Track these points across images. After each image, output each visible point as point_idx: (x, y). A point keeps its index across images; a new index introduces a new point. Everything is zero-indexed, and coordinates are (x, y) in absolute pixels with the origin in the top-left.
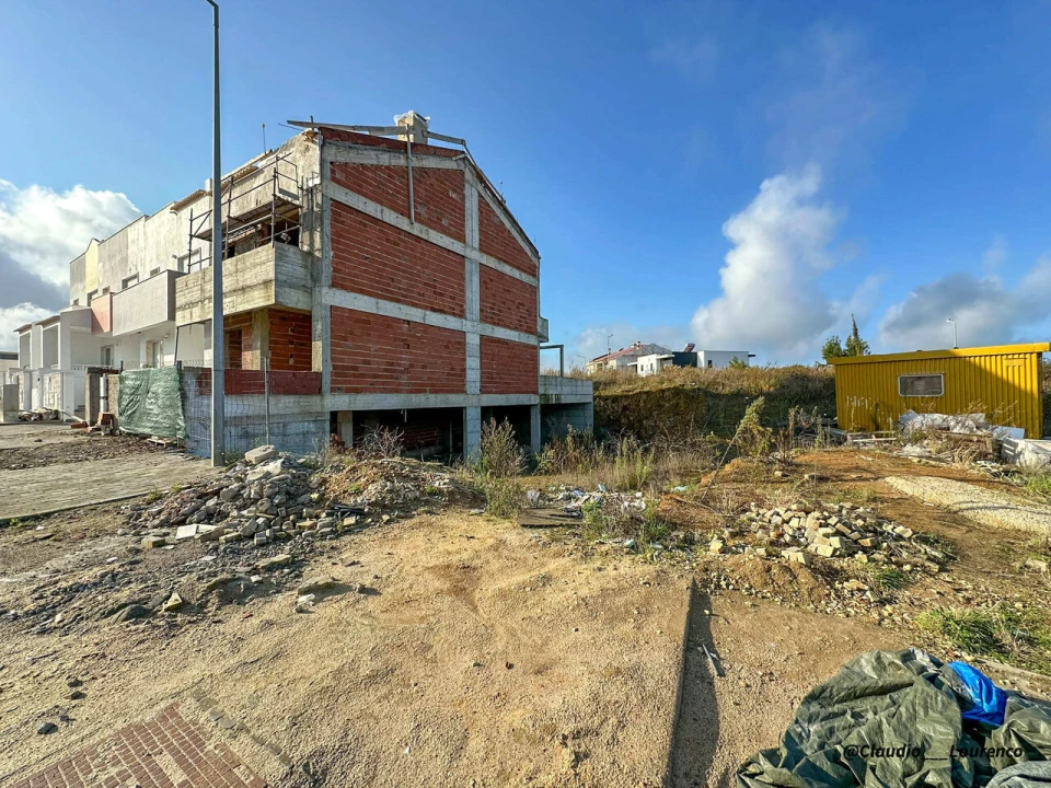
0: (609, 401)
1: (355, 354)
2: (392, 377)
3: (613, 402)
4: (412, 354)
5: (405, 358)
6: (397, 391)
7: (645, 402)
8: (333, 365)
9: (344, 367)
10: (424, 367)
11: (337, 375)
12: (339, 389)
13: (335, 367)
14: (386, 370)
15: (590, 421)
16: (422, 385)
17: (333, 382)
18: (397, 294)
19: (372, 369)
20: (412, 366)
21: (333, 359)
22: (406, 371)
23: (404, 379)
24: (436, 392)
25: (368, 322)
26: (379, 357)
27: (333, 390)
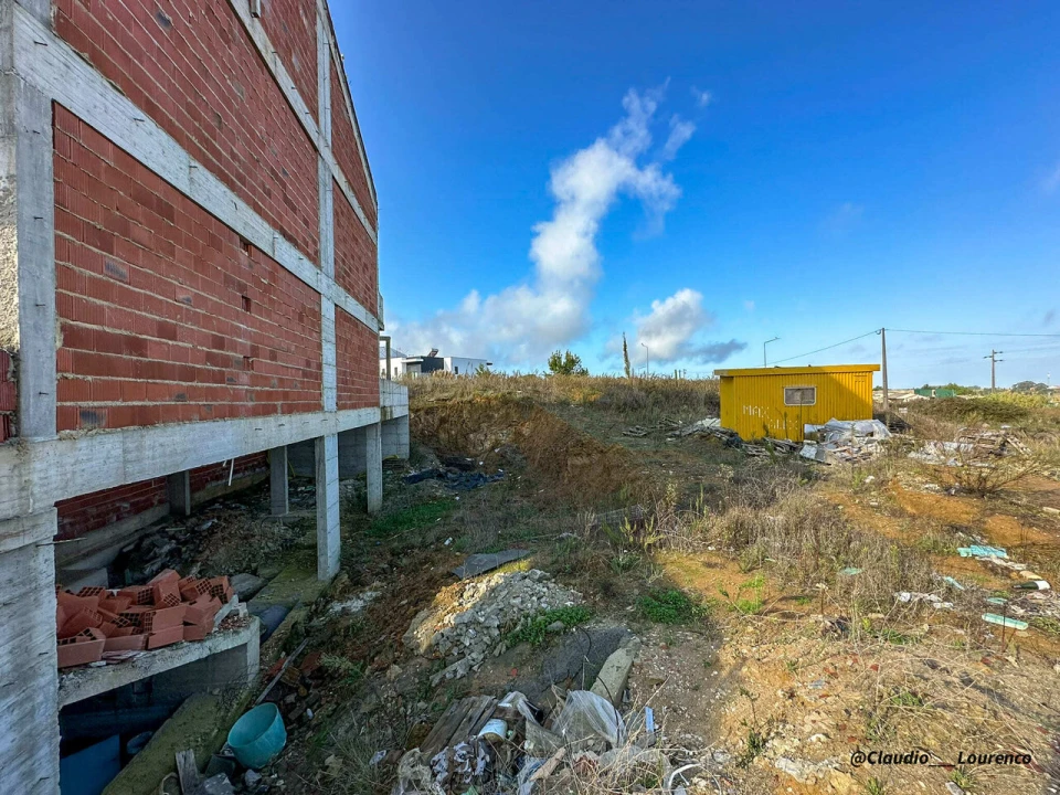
0: (422, 413)
1: (134, 301)
2: (220, 378)
3: (427, 413)
4: (253, 323)
5: (244, 330)
6: (232, 413)
7: (469, 412)
8: (64, 328)
9: (103, 341)
10: (273, 357)
11: (81, 364)
12: (89, 416)
13: (71, 336)
14: (210, 358)
15: (406, 439)
16: (270, 395)
17: (65, 389)
18: (228, 165)
19: (181, 353)
20: (255, 351)
21: (64, 307)
22: (247, 364)
23: (244, 383)
24: (289, 410)
25: (168, 212)
26: (195, 318)
27: (67, 421)
